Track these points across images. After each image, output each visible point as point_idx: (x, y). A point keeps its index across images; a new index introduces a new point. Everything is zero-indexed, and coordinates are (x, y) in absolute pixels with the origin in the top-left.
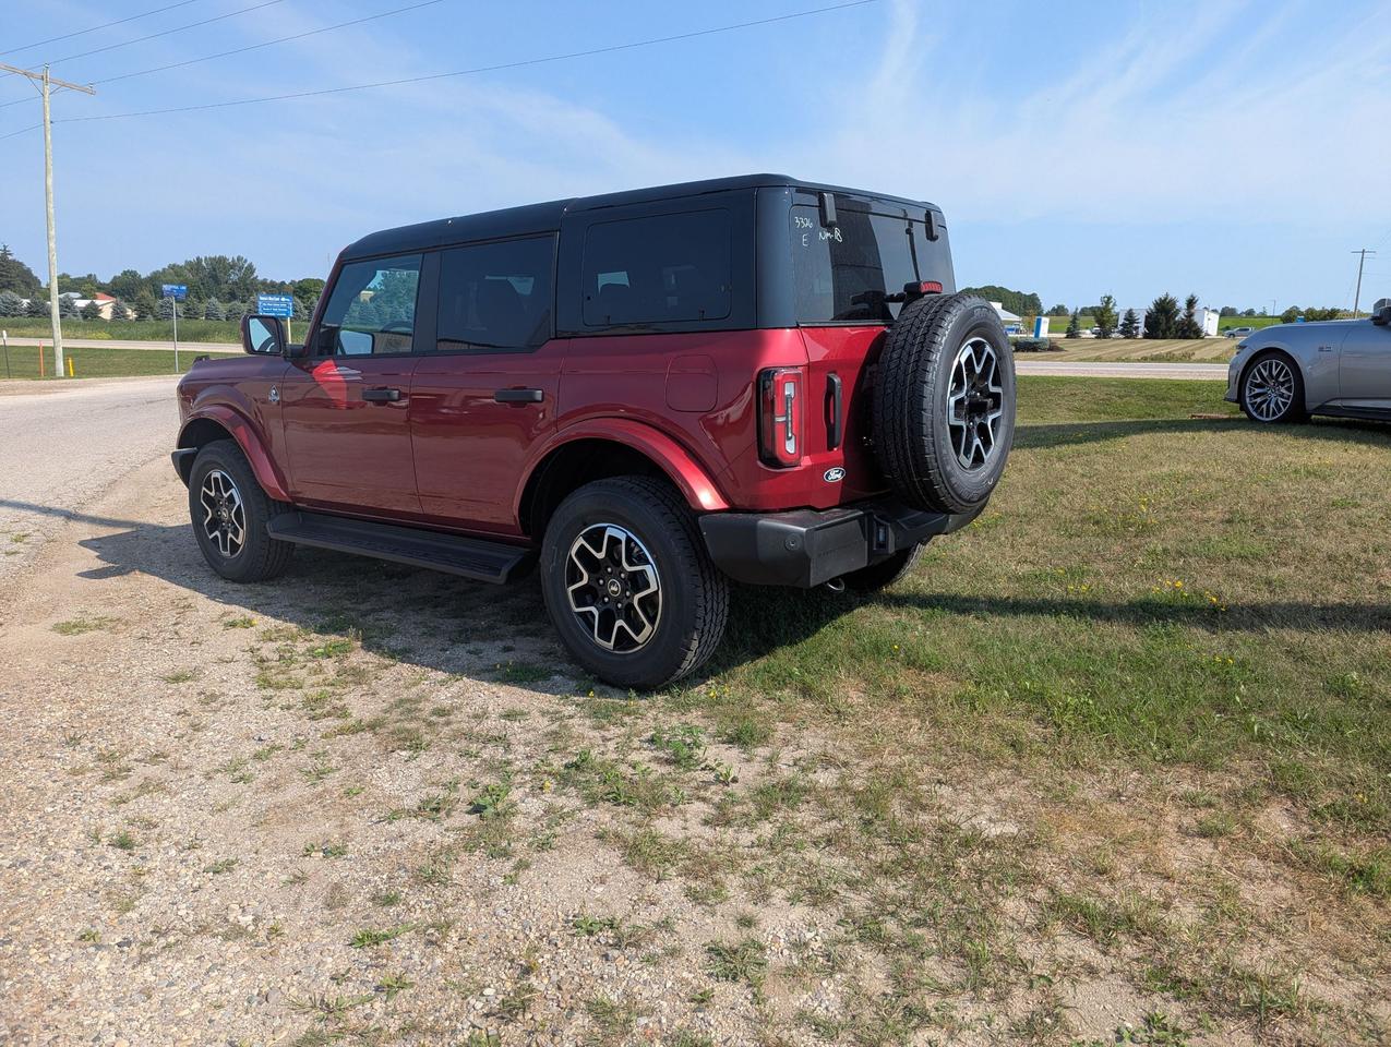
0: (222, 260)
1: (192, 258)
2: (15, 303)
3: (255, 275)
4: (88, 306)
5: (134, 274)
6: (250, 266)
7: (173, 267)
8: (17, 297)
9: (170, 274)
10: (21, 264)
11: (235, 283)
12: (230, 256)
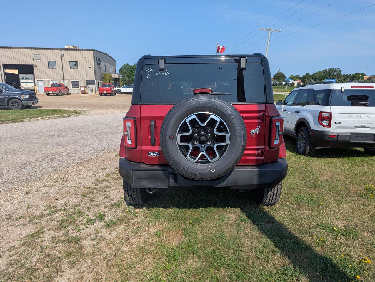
0: (333, 69)
1: (324, 69)
2: (276, 83)
3: (341, 73)
4: (292, 83)
5: (308, 74)
6: (340, 70)
7: (319, 72)
8: (276, 81)
9: (318, 74)
10: (283, 73)
11: (335, 75)
12: (335, 68)
